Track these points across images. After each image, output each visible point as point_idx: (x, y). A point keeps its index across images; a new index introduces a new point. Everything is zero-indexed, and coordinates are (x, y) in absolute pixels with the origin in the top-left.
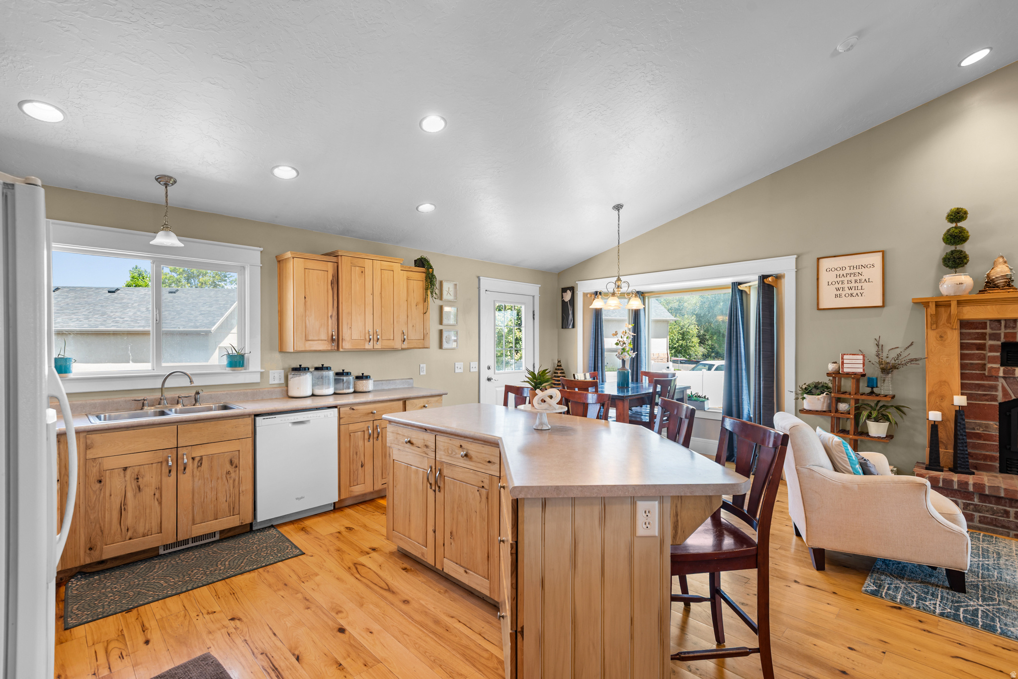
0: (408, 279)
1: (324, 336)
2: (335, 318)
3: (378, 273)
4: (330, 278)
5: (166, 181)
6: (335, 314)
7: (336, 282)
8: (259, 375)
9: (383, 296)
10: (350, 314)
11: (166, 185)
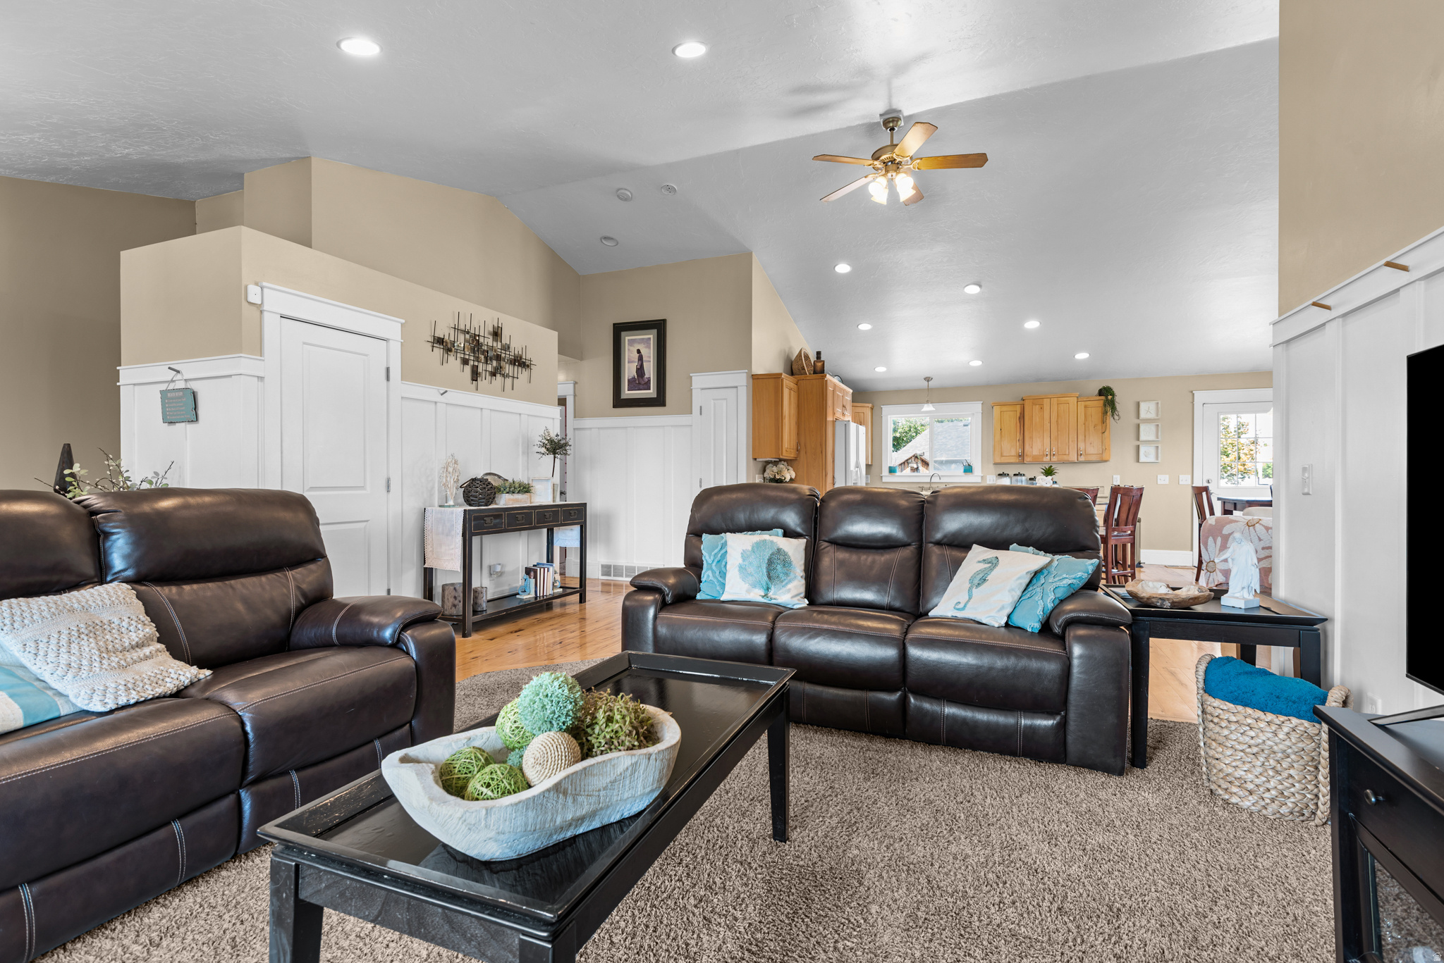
0: (1085, 407)
1: (1013, 453)
2: (1021, 442)
3: (1055, 408)
4: (1018, 415)
5: (928, 379)
6: (1021, 438)
7: (1022, 417)
8: (980, 478)
9: (1059, 423)
10: (1031, 438)
11: (928, 381)
